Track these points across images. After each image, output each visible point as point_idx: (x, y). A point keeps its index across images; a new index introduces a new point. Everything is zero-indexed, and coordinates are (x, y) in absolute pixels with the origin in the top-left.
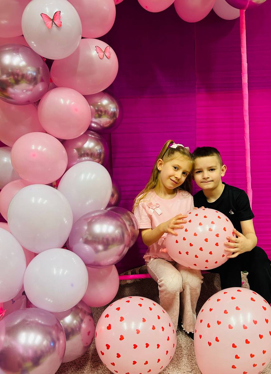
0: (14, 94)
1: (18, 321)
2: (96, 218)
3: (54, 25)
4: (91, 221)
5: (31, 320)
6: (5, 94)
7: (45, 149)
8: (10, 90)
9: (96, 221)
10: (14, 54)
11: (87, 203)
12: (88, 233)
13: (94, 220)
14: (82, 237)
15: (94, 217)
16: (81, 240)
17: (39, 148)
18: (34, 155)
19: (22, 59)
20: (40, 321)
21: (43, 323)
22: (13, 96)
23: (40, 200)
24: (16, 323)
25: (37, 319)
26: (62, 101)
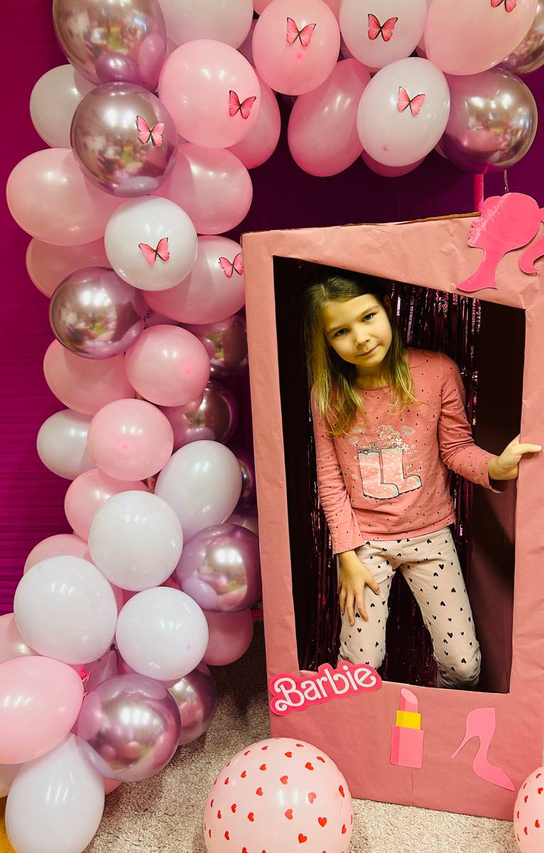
0: (92, 348)
1: (115, 694)
2: (219, 539)
3: (158, 258)
4: (211, 544)
5: (133, 692)
6: (78, 347)
7: (140, 431)
8: (88, 343)
9: (218, 546)
10: (95, 289)
11: (204, 510)
12: (206, 562)
13: (215, 543)
14: (198, 570)
15: (215, 538)
16: (196, 573)
17: (133, 430)
18: (125, 447)
19: (105, 295)
20: (145, 694)
21: (149, 696)
22: (90, 350)
23: (137, 518)
24: (114, 696)
25: (140, 691)
26: (165, 353)
